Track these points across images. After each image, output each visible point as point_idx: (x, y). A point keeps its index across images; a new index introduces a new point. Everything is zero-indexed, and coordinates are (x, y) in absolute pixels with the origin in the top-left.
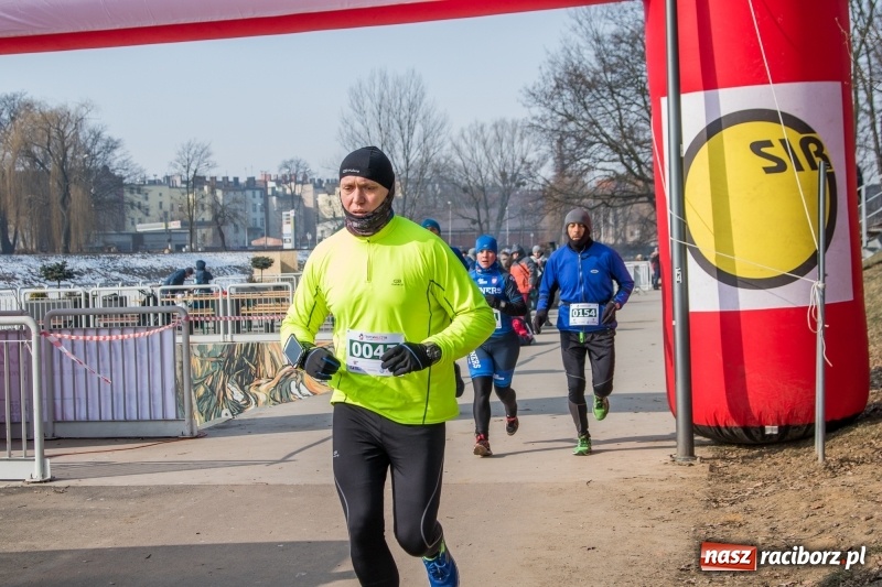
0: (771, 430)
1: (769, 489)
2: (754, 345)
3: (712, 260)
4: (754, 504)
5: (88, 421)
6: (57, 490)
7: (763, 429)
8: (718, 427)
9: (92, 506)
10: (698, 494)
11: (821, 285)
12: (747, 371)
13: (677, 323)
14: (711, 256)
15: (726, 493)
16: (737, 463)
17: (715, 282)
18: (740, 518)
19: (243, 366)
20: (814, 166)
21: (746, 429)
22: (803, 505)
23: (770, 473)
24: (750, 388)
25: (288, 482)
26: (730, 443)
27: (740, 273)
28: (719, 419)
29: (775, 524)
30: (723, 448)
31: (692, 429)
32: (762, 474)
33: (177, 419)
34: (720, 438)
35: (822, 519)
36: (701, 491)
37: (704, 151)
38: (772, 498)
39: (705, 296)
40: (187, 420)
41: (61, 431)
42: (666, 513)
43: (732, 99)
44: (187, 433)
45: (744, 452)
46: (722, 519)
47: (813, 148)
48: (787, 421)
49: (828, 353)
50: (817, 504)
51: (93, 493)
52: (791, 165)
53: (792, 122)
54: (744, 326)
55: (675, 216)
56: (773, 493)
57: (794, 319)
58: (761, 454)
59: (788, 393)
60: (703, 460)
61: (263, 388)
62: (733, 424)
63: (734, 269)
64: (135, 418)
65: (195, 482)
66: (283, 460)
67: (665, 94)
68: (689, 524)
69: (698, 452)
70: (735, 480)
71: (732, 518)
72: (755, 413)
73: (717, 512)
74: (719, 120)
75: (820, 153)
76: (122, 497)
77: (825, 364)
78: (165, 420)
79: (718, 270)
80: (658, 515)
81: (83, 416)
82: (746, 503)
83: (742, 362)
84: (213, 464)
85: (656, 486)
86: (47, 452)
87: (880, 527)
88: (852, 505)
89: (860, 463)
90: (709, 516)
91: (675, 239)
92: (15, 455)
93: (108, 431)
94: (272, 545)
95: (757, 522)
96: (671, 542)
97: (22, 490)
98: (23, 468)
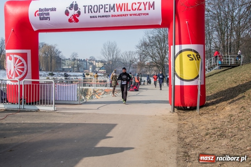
0: (188, 107)
1: (190, 118)
2: (186, 92)
3: (179, 76)
4: (188, 120)
6: (57, 112)
7: (187, 107)
9: (64, 115)
11: (200, 81)
13: (173, 87)
14: (179, 75)
15: (182, 118)
16: (182, 113)
17: (180, 80)
18: (186, 123)
19: (85, 93)
20: (198, 60)
21: (184, 107)
22: (198, 121)
23: (189, 115)
24: (185, 100)
25: (100, 113)
26: (180, 110)
27: (184, 78)
28: (179, 105)
29: (193, 124)
31: (174, 107)
32: (187, 115)
33: (78, 101)
34: (179, 108)
35: (201, 123)
36: (177, 117)
37: (179, 56)
38: (191, 119)
39: (178, 82)
42: (172, 121)
43: (184, 47)
44: (79, 103)
45: (183, 111)
46: (183, 123)
47: (198, 56)
48: (191, 106)
49: (201, 93)
50: (200, 121)
51: (64, 113)
52: (194, 59)
53: (195, 51)
54: (185, 89)
55: (173, 67)
57: (196, 87)
58: (186, 112)
59: (192, 101)
60: (176, 112)
61: (88, 97)
62: (181, 106)
64: (69, 100)
65: (82, 112)
66: (98, 109)
67: (172, 45)
68: (177, 123)
70: (182, 116)
71: (184, 123)
72: (186, 104)
73: (182, 121)
74: (182, 50)
75: (199, 57)
76: (70, 114)
77: (200, 95)
78: (75, 101)
79: (180, 78)
80: (170, 122)
81: (60, 99)
82: (186, 120)
83: (184, 95)
84: (85, 109)
85: (169, 117)
86: (55, 105)
87: (213, 125)
88: (207, 121)
89: (205, 114)
90: (180, 122)
91: (173, 72)
92: (49, 106)
93: (64, 102)
94: (100, 124)
95: (190, 124)
96: (174, 126)
97: (51, 112)
98: (51, 108)
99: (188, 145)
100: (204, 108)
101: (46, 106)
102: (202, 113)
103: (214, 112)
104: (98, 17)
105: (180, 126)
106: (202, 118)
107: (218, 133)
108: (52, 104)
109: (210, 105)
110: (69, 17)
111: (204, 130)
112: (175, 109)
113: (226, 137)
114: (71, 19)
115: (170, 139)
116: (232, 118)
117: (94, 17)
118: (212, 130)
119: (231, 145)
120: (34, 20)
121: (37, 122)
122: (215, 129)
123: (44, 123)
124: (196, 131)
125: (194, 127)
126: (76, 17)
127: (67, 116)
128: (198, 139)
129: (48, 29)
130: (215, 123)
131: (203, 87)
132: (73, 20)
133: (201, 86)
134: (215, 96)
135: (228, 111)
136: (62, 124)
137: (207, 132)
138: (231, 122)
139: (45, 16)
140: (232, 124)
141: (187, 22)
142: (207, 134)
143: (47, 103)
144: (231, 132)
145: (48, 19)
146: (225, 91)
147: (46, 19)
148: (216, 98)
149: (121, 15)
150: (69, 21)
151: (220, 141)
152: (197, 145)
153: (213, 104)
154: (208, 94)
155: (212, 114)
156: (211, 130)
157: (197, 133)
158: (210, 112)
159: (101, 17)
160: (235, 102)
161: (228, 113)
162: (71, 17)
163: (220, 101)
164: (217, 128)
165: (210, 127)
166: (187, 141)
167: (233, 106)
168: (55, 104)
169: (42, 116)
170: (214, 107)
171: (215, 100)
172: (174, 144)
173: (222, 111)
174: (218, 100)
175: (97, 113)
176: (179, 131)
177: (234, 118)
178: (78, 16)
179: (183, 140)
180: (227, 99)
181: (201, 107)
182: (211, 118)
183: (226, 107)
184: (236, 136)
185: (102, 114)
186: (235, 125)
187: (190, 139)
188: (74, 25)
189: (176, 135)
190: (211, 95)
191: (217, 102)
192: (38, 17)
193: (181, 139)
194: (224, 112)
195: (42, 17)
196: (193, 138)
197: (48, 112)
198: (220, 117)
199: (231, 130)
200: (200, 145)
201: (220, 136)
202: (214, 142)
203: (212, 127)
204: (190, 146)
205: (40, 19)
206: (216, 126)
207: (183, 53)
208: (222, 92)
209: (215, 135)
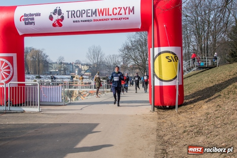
0: (167, 107)
1: (169, 116)
2: (165, 91)
3: (158, 77)
4: (167, 119)
5: (46, 102)
6: (42, 113)
7: (166, 106)
8: (158, 106)
9: (49, 116)
10: (157, 117)
11: (178, 81)
12: (164, 96)
13: (152, 87)
14: (158, 76)
15: (161, 117)
16: (162, 112)
18: (165, 121)
19: (70, 94)
20: (176, 61)
21: (163, 106)
22: (176, 119)
23: (168, 114)
24: (164, 99)
25: (83, 113)
26: (160, 109)
28: (159, 104)
29: (171, 122)
30: (159, 110)
31: (154, 106)
32: (167, 114)
33: (62, 102)
34: (159, 108)
35: (180, 121)
36: (157, 116)
39: (157, 83)
40: (64, 102)
41: (41, 103)
42: (152, 120)
43: (163, 49)
44: (64, 105)
45: (163, 110)
46: (162, 121)
47: (176, 58)
48: (170, 105)
49: (179, 93)
50: (178, 119)
51: (49, 114)
52: (172, 61)
53: (173, 53)
54: (164, 88)
55: (153, 69)
56: (170, 117)
57: (174, 87)
58: (166, 111)
59: (171, 100)
61: (74, 98)
62: (161, 105)
63: (162, 78)
64: (54, 101)
65: (66, 113)
66: (81, 109)
67: (151, 47)
68: (156, 122)
69: (155, 110)
70: (162, 115)
71: (164, 121)
72: (165, 104)
73: (161, 120)
75: (177, 59)
76: (54, 115)
77: (178, 95)
78: (60, 102)
79: (160, 78)
80: (150, 120)
81: (45, 101)
82: (165, 119)
84: (69, 110)
85: (149, 116)
86: (40, 107)
87: (190, 123)
88: (185, 119)
89: (183, 112)
90: (159, 121)
91: (152, 73)
92: (34, 107)
93: (50, 104)
94: (82, 124)
95: (168, 122)
96: (154, 125)
97: (36, 113)
98: (36, 109)
99: (167, 142)
100: (182, 107)
101: (31, 107)
102: (180, 112)
103: (191, 110)
104: (80, 21)
105: (159, 124)
106: (180, 116)
107: (195, 131)
108: (37, 105)
109: (188, 104)
110: (53, 22)
111: (182, 128)
112: (155, 108)
113: (202, 134)
114: (55, 23)
115: (149, 137)
116: (208, 116)
117: (76, 21)
118: (190, 128)
119: (208, 141)
120: (20, 25)
121: (22, 123)
122: (192, 126)
123: (28, 124)
124: (174, 128)
125: (172, 125)
126: (60, 22)
127: (51, 116)
128: (176, 137)
129: (33, 33)
130: (193, 121)
131: (181, 87)
132: (57, 24)
133: (179, 86)
134: (193, 96)
135: (205, 109)
136: (46, 125)
137: (185, 129)
138: (207, 119)
139: (30, 21)
140: (208, 122)
141: (165, 26)
142: (184, 132)
143: (32, 105)
144: (208, 129)
145: (33, 24)
146: (202, 91)
147: (31, 23)
148: (194, 97)
149: (103, 20)
150: (53, 26)
151: (196, 138)
152: (175, 143)
153: (191, 103)
154: (186, 93)
155: (190, 113)
156: (188, 128)
157: (176, 131)
158: (188, 111)
159: (83, 21)
160: (211, 101)
161: (205, 111)
162: (55, 22)
163: (198, 100)
164: (194, 126)
165: (188, 125)
166: (166, 138)
167: (210, 104)
168: (40, 105)
169: (27, 117)
170: (192, 106)
171: (193, 99)
172: (153, 141)
173: (199, 109)
174: (195, 99)
175: (80, 113)
176: (158, 130)
177: (210, 115)
178: (62, 21)
179: (162, 138)
180: (204, 98)
181: (179, 106)
182: (189, 116)
183: (203, 106)
184: (212, 133)
185: (85, 115)
186: (211, 122)
187: (169, 136)
188: (58, 29)
189: (156, 133)
190: (189, 94)
191: (195, 101)
192: (23, 22)
193: (160, 137)
194: (201, 110)
195: (27, 21)
196: (171, 136)
197: (33, 113)
198: (197, 115)
199: (207, 127)
200: (178, 143)
201: (197, 133)
202: (191, 139)
203: (190, 124)
204: (169, 143)
205: (26, 24)
206: (193, 123)
207: (162, 55)
208: (200, 91)
209: (192, 133)
